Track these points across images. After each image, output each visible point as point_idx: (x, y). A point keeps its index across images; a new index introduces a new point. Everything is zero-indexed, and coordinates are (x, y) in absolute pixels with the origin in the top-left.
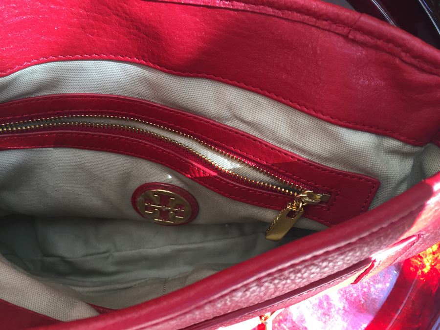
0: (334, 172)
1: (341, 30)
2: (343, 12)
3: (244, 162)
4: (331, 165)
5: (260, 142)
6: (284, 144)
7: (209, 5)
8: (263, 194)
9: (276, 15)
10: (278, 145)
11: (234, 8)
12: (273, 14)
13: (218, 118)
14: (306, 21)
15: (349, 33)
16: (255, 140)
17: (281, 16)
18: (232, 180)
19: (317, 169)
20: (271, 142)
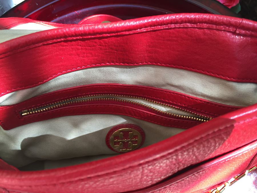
0: (230, 107)
1: (231, 29)
2: (232, 20)
3: (172, 107)
4: (228, 104)
5: (184, 96)
6: (199, 95)
7: (155, 29)
8: (183, 122)
9: (193, 27)
10: (195, 96)
11: (169, 28)
12: (191, 26)
13: (157, 86)
14: (211, 28)
15: (236, 30)
16: (181, 95)
17: (196, 27)
18: (169, 117)
19: (220, 107)
20: (191, 95)
